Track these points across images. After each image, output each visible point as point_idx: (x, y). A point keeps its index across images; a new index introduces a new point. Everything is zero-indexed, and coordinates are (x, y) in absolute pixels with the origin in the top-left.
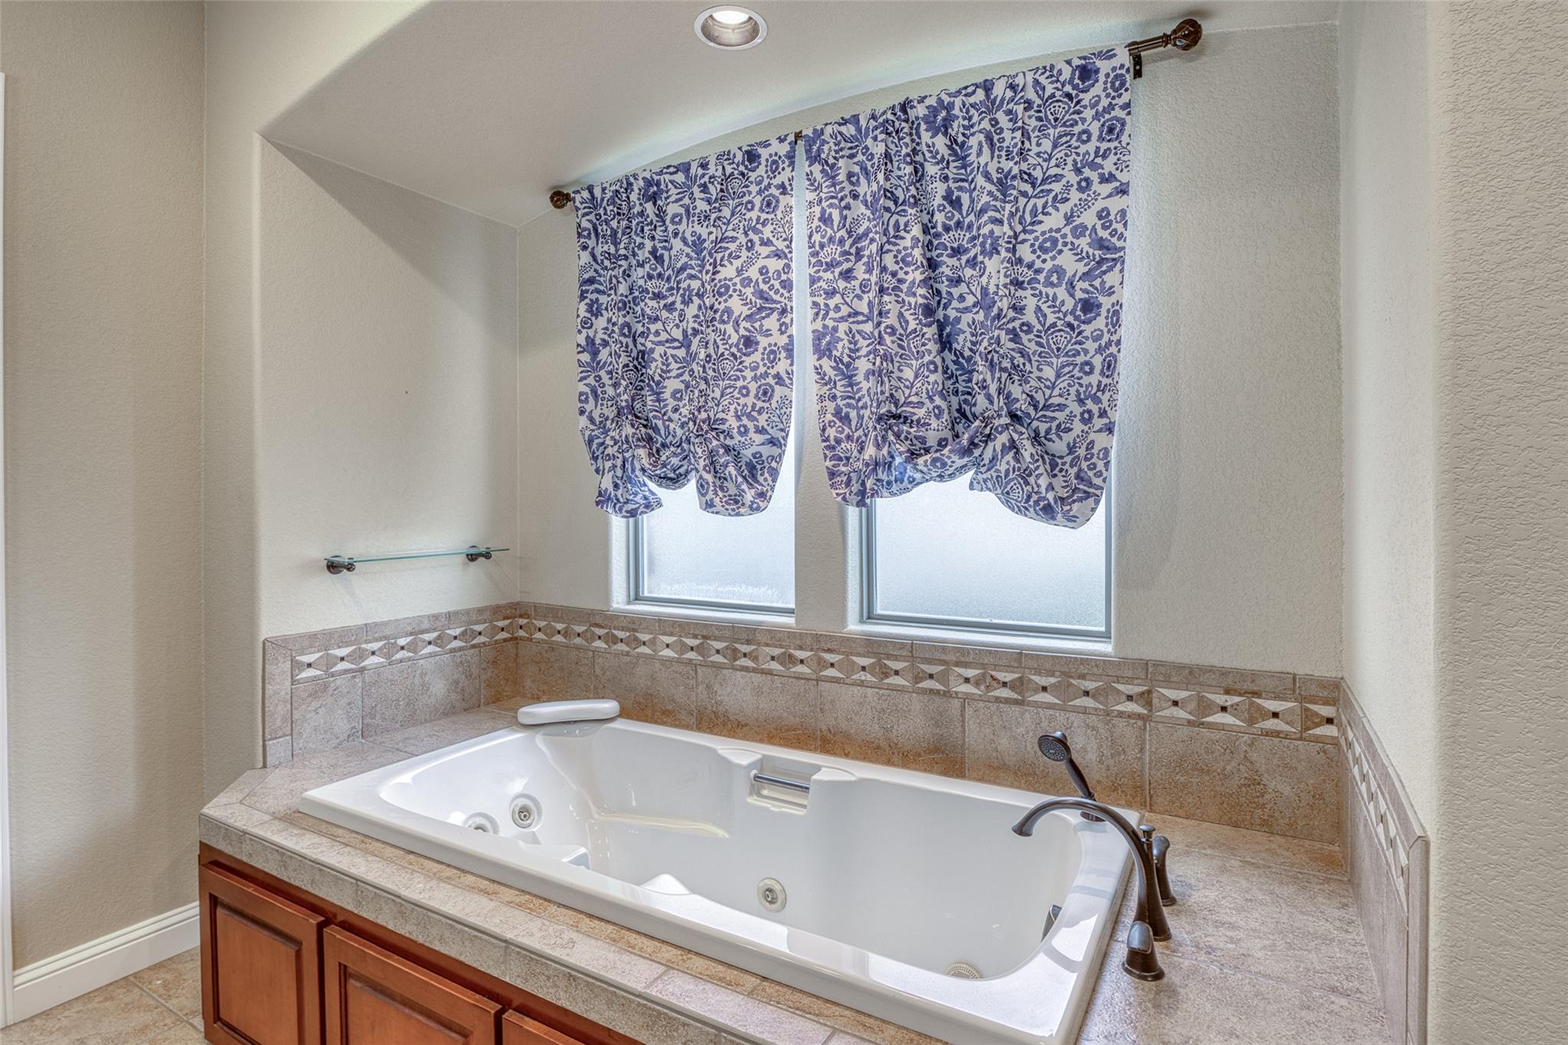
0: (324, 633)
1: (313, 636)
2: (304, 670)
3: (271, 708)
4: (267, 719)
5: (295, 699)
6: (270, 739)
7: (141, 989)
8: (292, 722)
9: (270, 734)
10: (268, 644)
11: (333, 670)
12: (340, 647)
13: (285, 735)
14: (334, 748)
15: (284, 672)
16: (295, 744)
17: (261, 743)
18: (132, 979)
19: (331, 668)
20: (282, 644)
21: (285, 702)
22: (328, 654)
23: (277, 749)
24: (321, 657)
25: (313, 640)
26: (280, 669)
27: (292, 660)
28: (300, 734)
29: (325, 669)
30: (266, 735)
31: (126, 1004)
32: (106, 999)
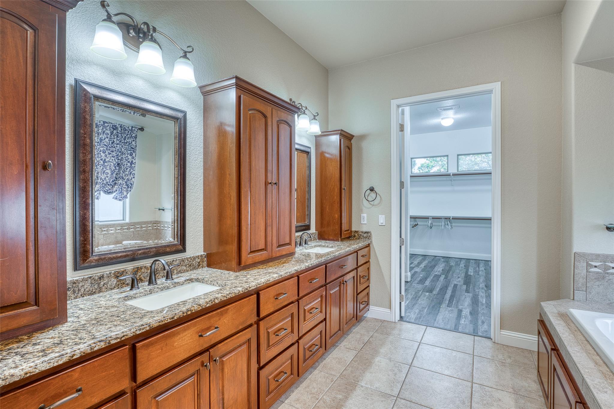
0: (604, 255)
1: (598, 256)
2: (593, 268)
3: (577, 279)
4: (575, 282)
5: (588, 278)
6: (576, 290)
7: (532, 355)
8: (586, 287)
9: (576, 288)
10: (576, 254)
11: (608, 271)
12: (612, 263)
13: (582, 291)
14: (608, 304)
15: (583, 267)
16: (587, 296)
17: (573, 291)
18: (532, 352)
19: (607, 270)
20: (583, 256)
21: (583, 278)
22: (605, 264)
23: (579, 295)
24: (602, 265)
25: (597, 257)
26: (582, 266)
27: (587, 263)
28: (590, 293)
29: (604, 270)
30: (575, 288)
31: (526, 356)
32: (522, 352)
